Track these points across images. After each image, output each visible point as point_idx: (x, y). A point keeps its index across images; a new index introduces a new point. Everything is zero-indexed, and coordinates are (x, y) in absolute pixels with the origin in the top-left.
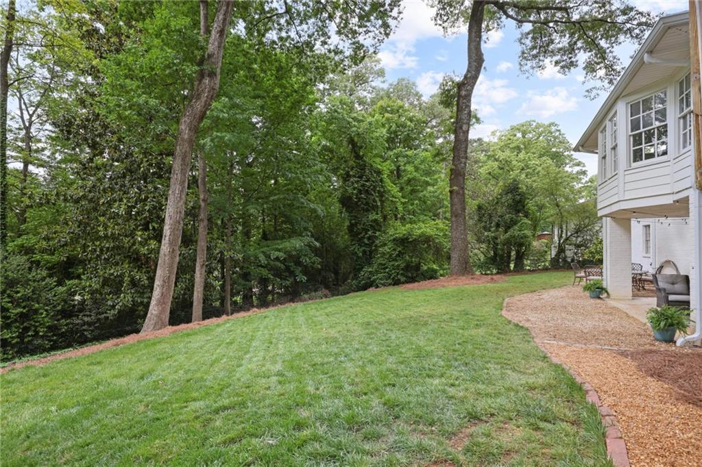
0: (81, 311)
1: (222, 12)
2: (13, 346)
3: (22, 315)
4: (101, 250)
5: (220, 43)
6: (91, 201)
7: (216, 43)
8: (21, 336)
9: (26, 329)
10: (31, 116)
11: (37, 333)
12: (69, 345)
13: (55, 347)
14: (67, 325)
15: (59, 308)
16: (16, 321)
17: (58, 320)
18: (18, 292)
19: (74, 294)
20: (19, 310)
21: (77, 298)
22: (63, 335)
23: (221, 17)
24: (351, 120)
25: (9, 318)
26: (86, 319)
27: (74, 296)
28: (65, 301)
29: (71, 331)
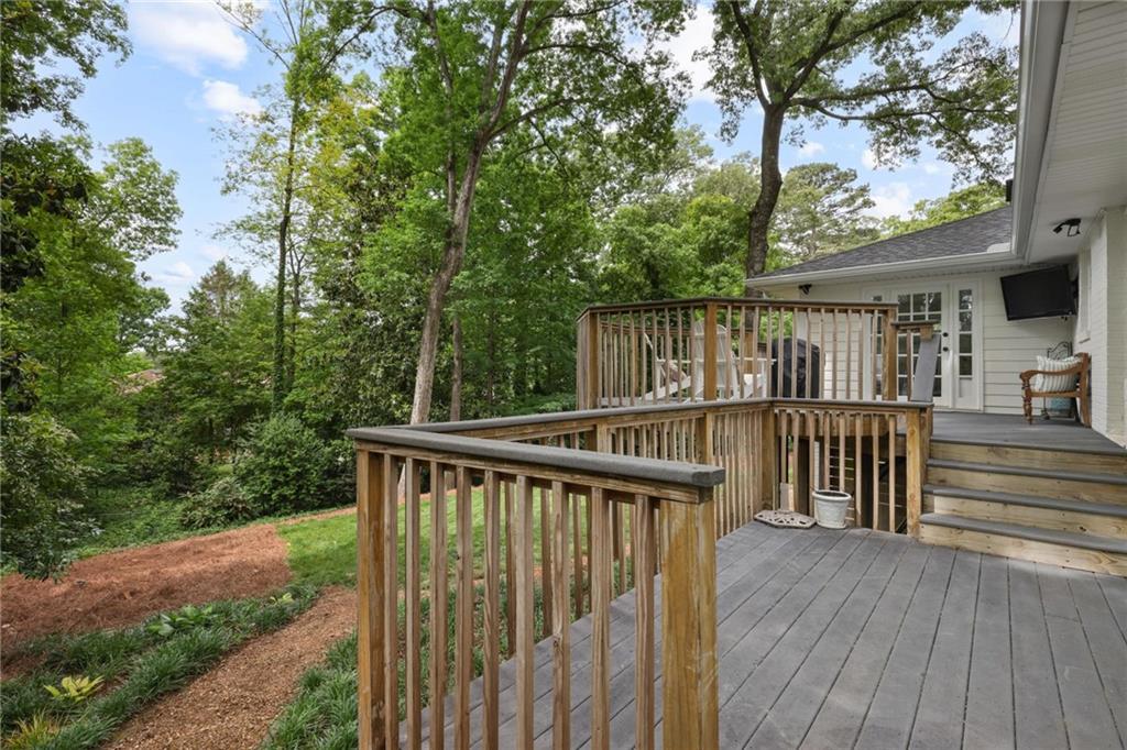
0: (343, 472)
1: (468, 180)
2: (291, 502)
3: (298, 473)
4: (361, 412)
5: (465, 213)
6: (352, 360)
7: (462, 213)
8: (297, 493)
9: (300, 487)
10: (299, 262)
11: (309, 491)
12: (333, 505)
13: (322, 506)
14: (332, 484)
15: (326, 468)
16: (293, 479)
17: (325, 480)
18: (295, 453)
19: (338, 455)
20: (296, 469)
21: (341, 459)
22: (328, 494)
23: (466, 186)
24: (643, 237)
25: (288, 476)
26: (348, 480)
27: (338, 457)
28: (331, 462)
29: (336, 491)
